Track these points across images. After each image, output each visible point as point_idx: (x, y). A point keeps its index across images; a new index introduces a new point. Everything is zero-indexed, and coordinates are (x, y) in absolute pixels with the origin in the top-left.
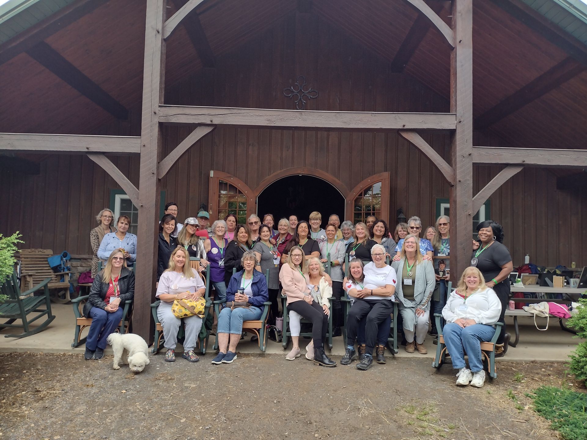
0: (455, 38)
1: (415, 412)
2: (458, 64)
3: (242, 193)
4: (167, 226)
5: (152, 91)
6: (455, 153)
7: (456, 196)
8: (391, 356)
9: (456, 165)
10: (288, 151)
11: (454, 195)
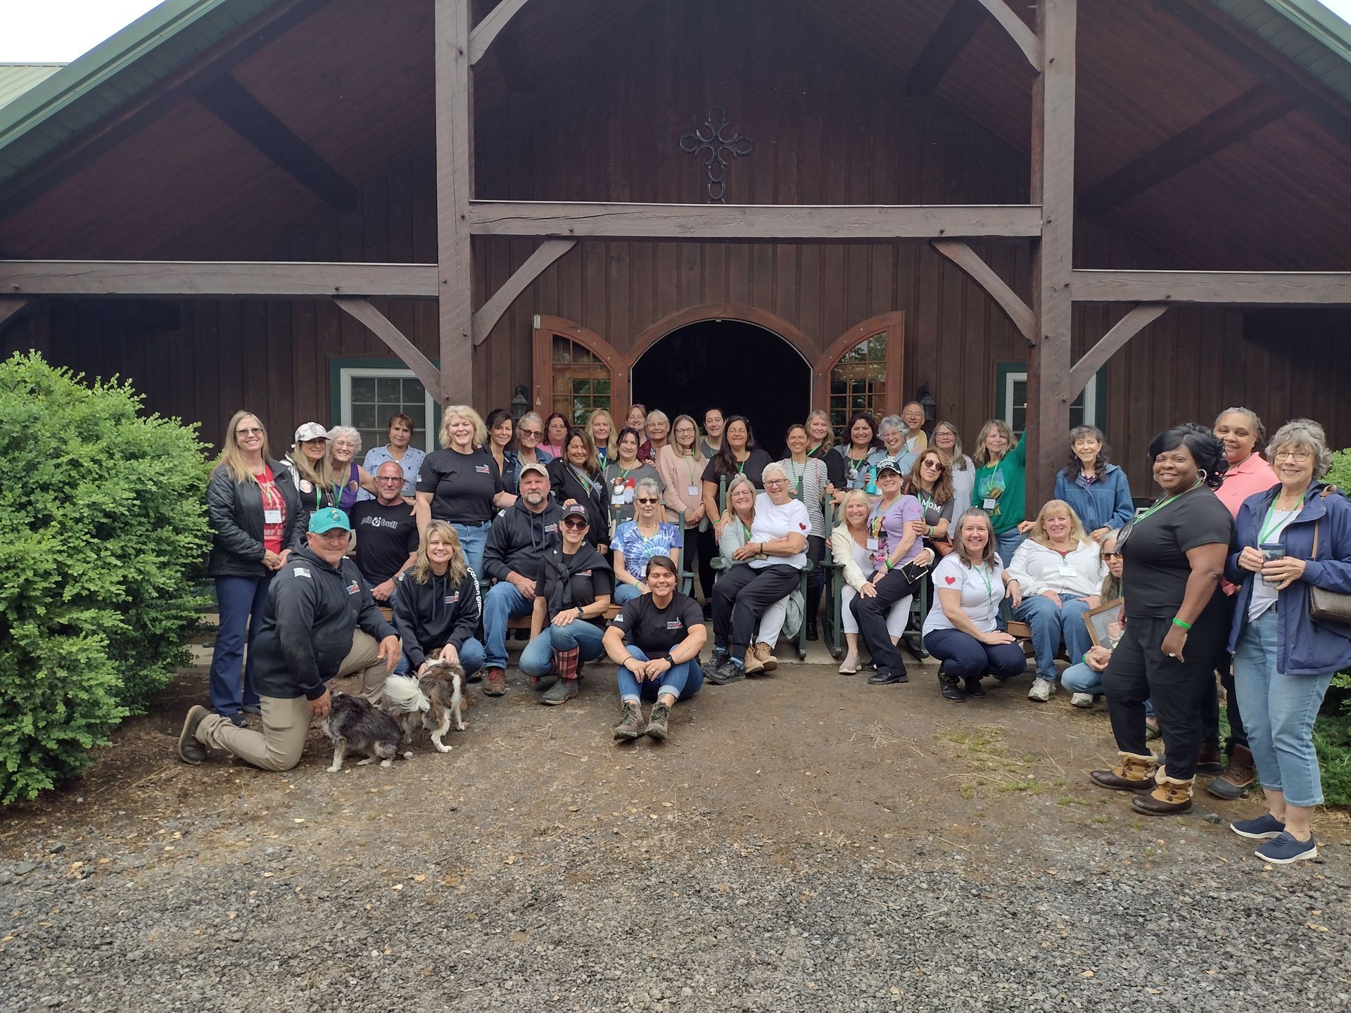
0: (1041, 54)
1: (967, 741)
2: (1048, 107)
3: (600, 361)
4: (498, 432)
5: (454, 173)
6: (1039, 283)
7: (1039, 366)
8: (916, 662)
9: (1040, 306)
10: (691, 269)
11: (1036, 364)
